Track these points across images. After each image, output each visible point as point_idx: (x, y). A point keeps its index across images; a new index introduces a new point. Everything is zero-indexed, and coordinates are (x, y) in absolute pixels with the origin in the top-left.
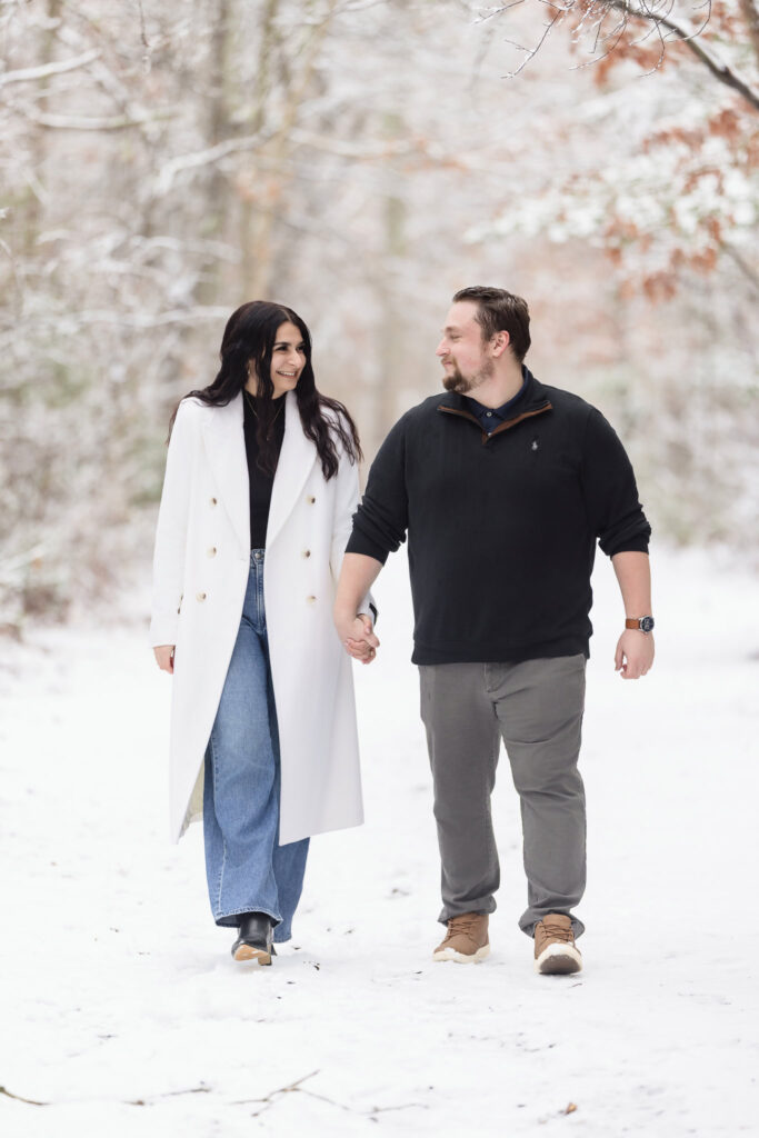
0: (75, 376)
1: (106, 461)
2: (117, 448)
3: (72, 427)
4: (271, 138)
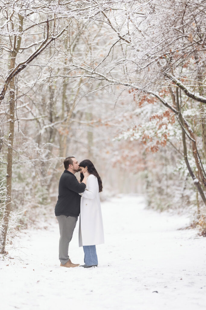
4: (65, 120)
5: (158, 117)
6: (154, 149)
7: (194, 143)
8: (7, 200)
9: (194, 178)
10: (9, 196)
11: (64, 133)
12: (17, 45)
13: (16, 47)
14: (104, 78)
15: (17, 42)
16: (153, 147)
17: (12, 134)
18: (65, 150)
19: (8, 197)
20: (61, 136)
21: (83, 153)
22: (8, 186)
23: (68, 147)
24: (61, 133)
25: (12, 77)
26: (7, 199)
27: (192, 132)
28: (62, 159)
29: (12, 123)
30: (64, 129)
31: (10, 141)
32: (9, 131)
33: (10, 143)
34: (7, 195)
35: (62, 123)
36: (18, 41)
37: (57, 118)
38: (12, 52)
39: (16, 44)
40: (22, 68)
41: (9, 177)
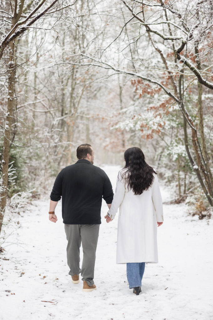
0: (40, 155)
1: (46, 169)
2: (48, 167)
3: (40, 163)
4: (72, 115)
5: (155, 108)
6: (150, 137)
7: (194, 131)
8: (2, 191)
9: (194, 164)
10: (4, 186)
11: (71, 124)
12: (19, 11)
13: (17, 12)
14: (110, 67)
15: (18, 7)
16: (149, 135)
17: (10, 113)
18: (71, 137)
19: (3, 188)
20: (69, 126)
21: (83, 140)
22: (3, 175)
23: (73, 135)
24: (69, 124)
25: (8, 42)
26: (2, 189)
27: (192, 121)
28: (69, 144)
29: (11, 100)
30: (71, 121)
31: (8, 122)
32: (7, 110)
33: (7, 125)
34: (2, 186)
35: (70, 117)
36: (20, 6)
37: (66, 114)
38: (13, 18)
39: (18, 9)
40: (21, 31)
41: (5, 164)
